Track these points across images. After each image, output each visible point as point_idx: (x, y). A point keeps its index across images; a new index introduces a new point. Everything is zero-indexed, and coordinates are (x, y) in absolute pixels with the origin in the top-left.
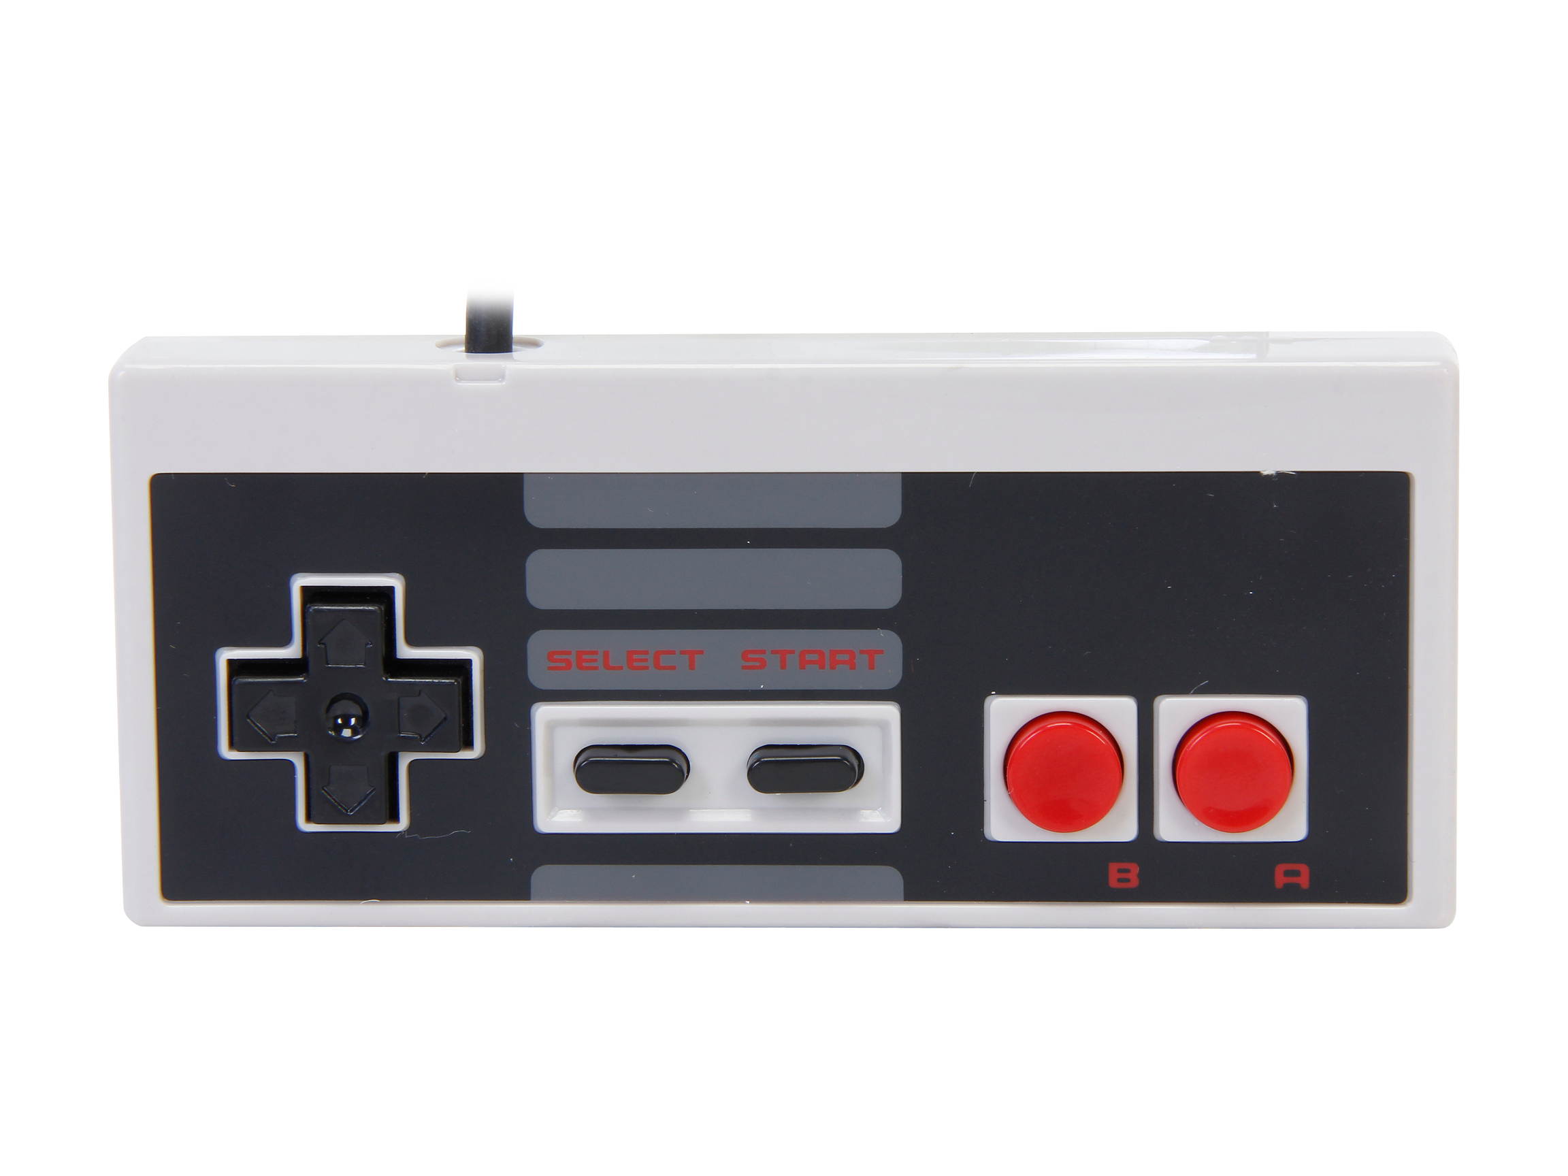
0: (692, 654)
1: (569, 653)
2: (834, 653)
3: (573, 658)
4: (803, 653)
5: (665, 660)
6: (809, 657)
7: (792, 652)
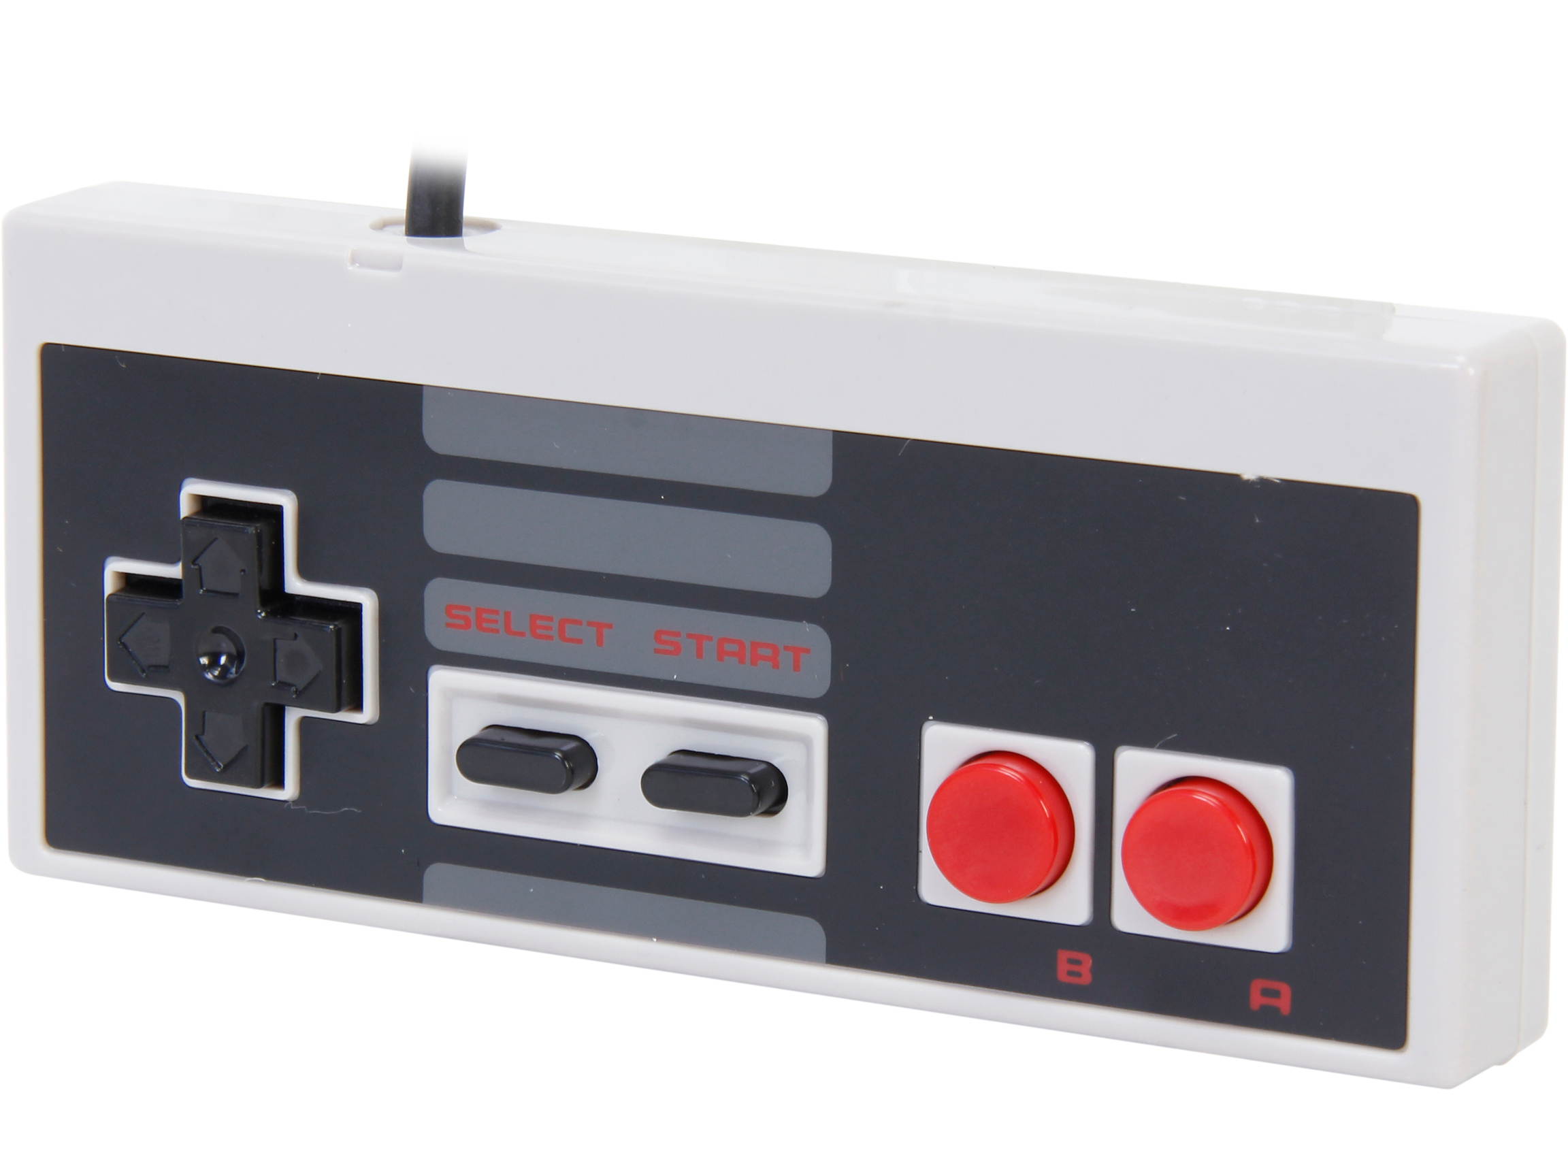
0: (600, 627)
1: (468, 609)
2: (755, 645)
3: (472, 615)
4: (722, 641)
5: (571, 631)
6: (729, 647)
7: (710, 638)
